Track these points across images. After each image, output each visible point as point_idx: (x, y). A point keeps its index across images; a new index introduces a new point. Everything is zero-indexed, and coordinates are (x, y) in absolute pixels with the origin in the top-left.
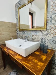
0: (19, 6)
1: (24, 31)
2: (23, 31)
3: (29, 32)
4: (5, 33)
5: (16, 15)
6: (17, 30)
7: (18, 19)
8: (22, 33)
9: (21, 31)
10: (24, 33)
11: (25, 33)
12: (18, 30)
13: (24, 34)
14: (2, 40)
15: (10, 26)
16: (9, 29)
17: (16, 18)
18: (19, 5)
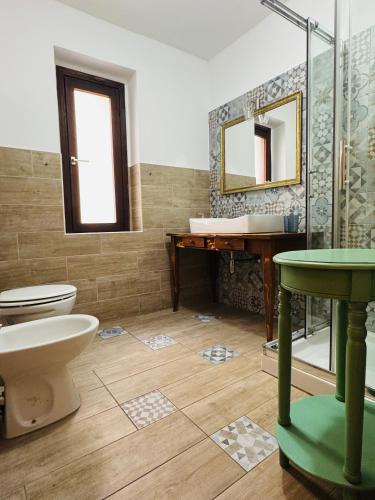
0: (223, 119)
1: (239, 195)
2: (236, 194)
3: (256, 196)
4: (180, 201)
5: (213, 145)
6: (214, 194)
7: (219, 157)
8: (230, 201)
9: (228, 196)
10: (239, 199)
11: (243, 199)
12: (219, 193)
13: (237, 204)
14: (172, 222)
15: (193, 181)
16: (191, 190)
17: (212, 154)
18: (223, 115)
